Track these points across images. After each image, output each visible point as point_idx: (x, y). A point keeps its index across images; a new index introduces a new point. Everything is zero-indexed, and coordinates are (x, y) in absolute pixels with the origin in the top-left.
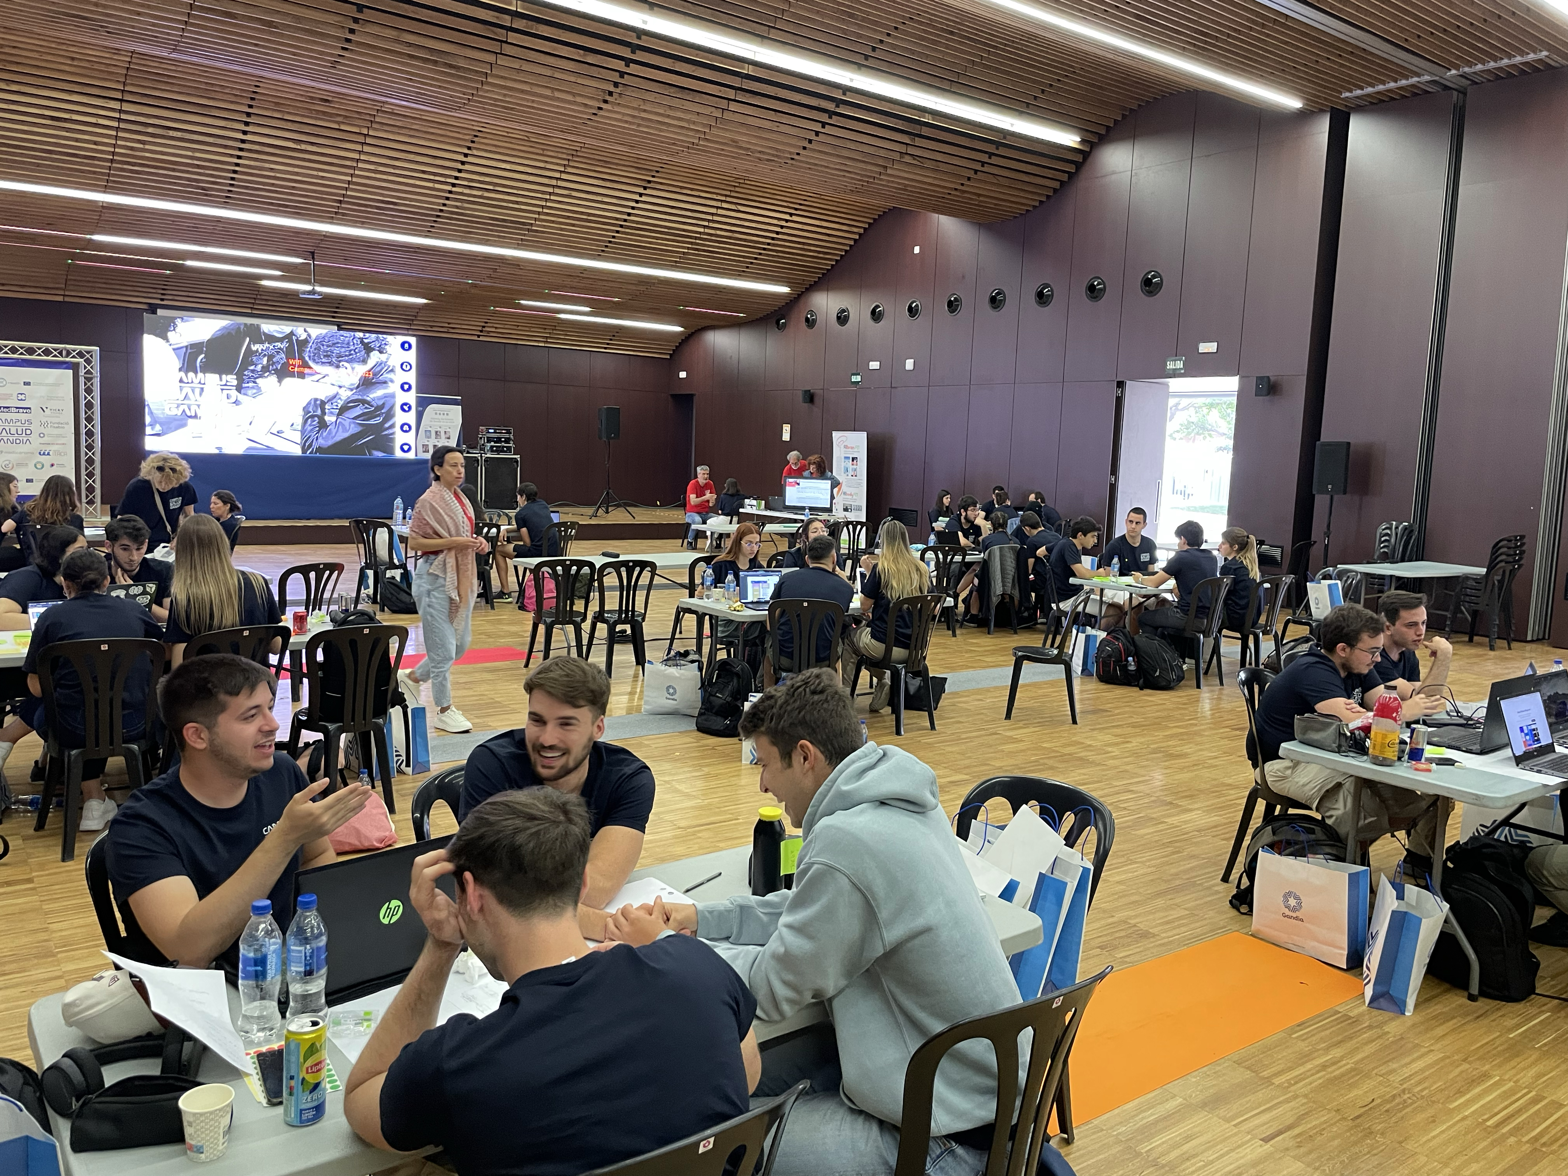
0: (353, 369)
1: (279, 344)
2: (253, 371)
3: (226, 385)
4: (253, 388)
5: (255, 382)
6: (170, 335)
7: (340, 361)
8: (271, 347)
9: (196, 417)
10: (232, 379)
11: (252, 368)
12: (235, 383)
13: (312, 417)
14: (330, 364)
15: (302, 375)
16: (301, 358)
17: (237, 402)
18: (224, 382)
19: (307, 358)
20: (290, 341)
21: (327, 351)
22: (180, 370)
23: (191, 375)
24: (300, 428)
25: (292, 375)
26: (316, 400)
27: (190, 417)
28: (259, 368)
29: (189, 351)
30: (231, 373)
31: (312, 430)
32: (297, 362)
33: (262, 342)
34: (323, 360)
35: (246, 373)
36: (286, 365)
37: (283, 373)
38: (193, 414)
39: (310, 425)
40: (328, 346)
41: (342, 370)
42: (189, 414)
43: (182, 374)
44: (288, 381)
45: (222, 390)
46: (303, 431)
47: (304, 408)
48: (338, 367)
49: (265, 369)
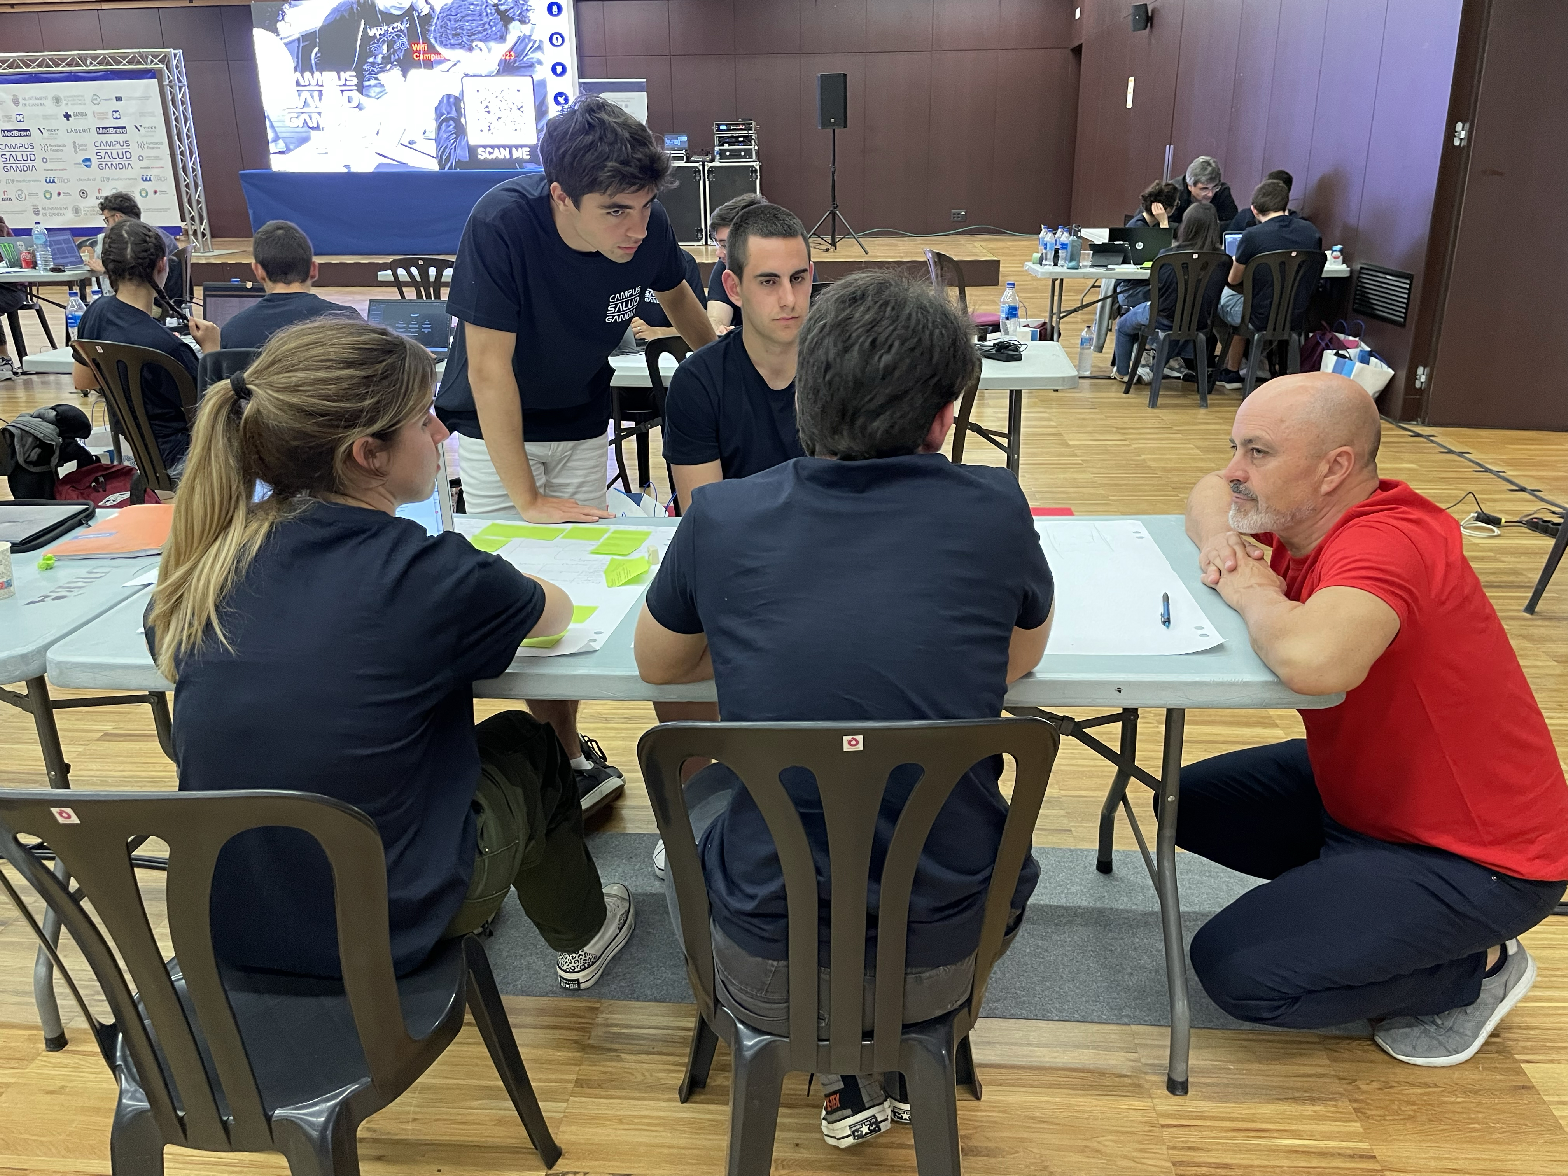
0: (489, 50)
1: (398, 24)
2: (373, 64)
3: (345, 85)
4: (375, 86)
5: (377, 79)
6: (280, 25)
7: (472, 41)
8: (391, 30)
9: (318, 128)
10: (350, 76)
11: (371, 60)
12: (355, 81)
13: (446, 120)
14: (461, 45)
15: (429, 65)
16: (427, 41)
17: (359, 107)
18: (343, 82)
19: (433, 41)
20: (412, 20)
21: (456, 29)
22: (295, 70)
23: (307, 75)
24: (433, 136)
25: (417, 65)
26: (449, 96)
27: (312, 128)
28: (379, 59)
29: (302, 45)
30: (350, 70)
31: (448, 138)
32: (422, 47)
33: (379, 25)
34: (452, 41)
35: (365, 67)
36: (409, 53)
37: (406, 64)
38: (316, 125)
39: (445, 132)
40: (456, 21)
41: (476, 52)
42: (311, 126)
43: (298, 75)
44: (414, 73)
45: (342, 91)
46: (438, 140)
47: (436, 109)
48: (471, 49)
49: (387, 60)
